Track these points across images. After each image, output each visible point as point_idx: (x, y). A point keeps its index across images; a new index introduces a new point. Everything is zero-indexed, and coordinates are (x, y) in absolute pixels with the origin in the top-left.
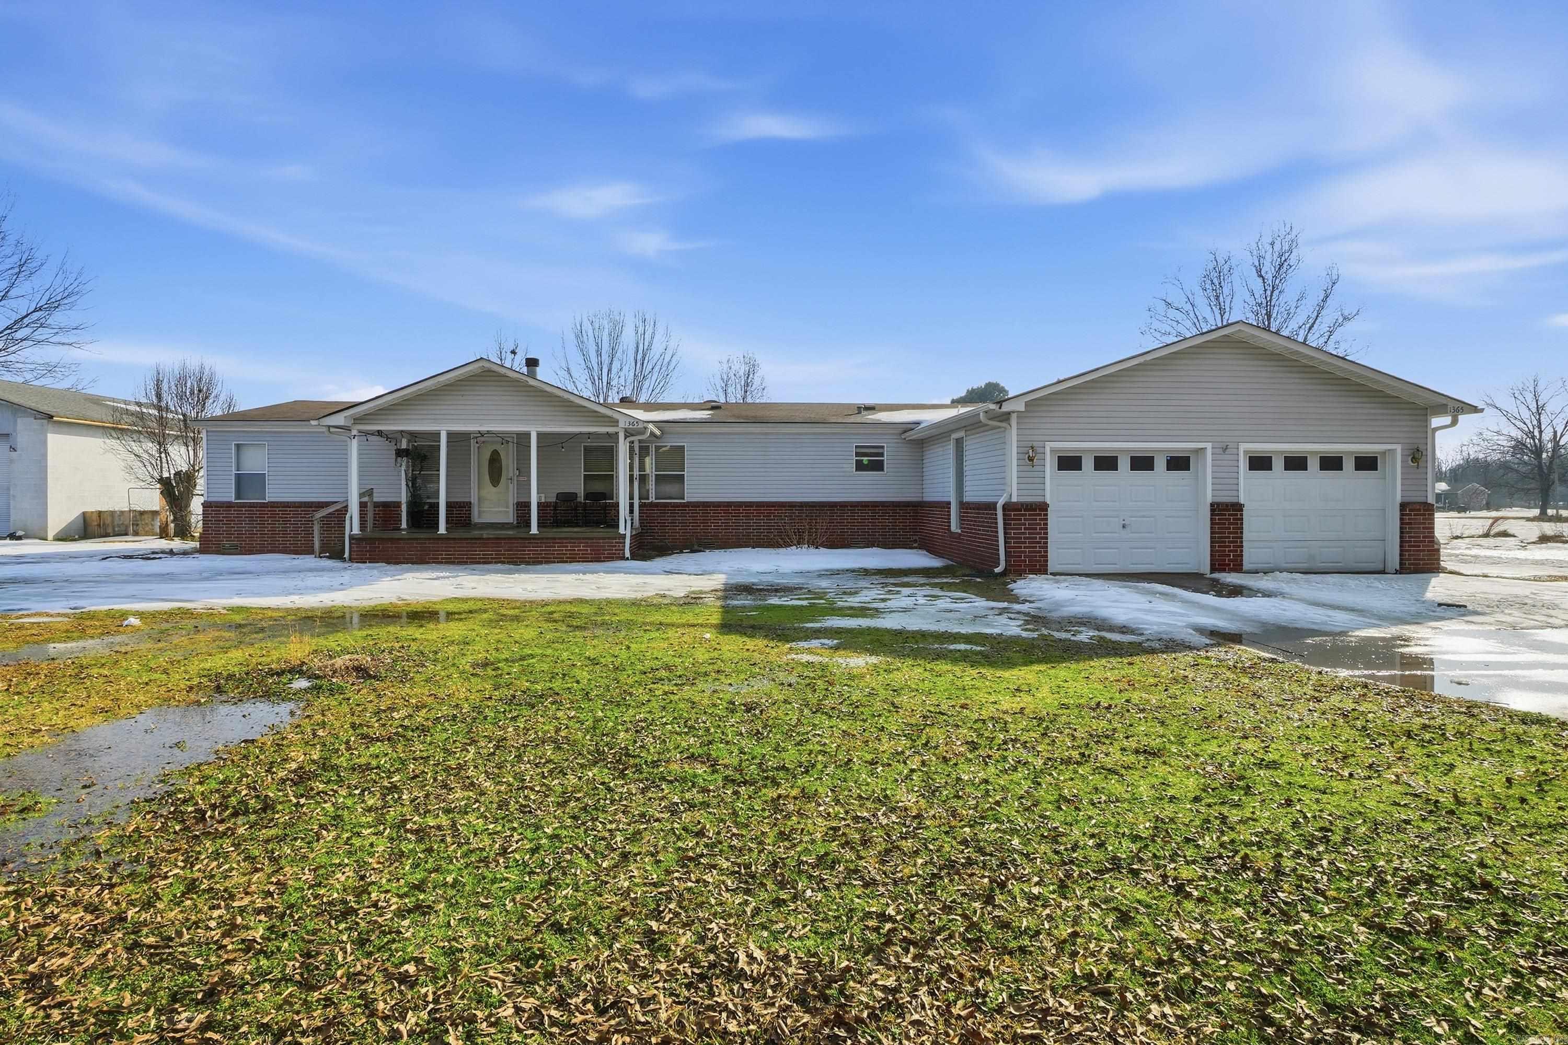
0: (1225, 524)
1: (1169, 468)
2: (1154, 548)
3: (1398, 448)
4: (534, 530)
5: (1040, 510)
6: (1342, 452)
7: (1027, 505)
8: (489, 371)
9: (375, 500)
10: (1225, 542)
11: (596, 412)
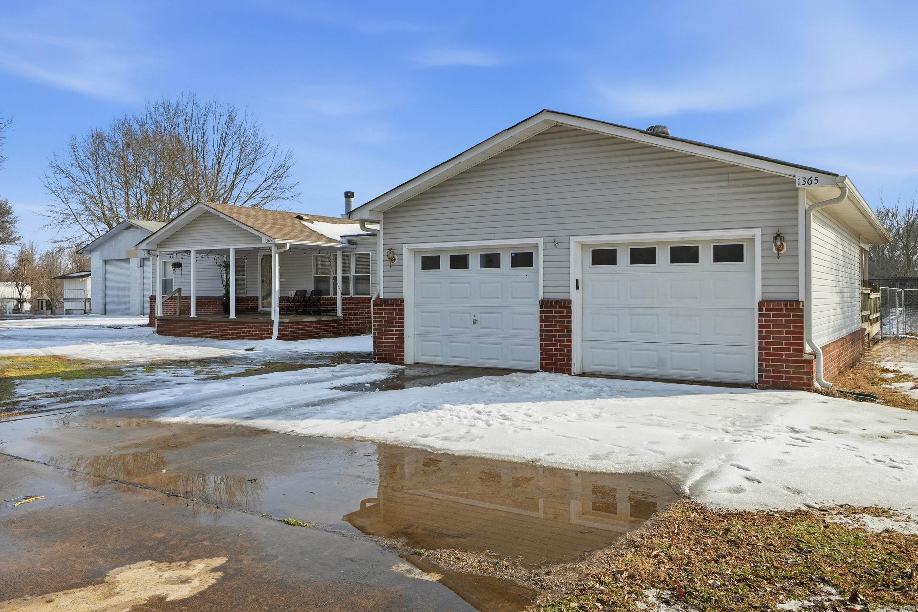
0: (551, 322)
1: (514, 265)
2: (500, 344)
3: (758, 233)
4: (233, 316)
5: (397, 305)
6: (698, 242)
7: (388, 301)
8: (209, 212)
9: (182, 295)
10: (552, 341)
11: (252, 233)
